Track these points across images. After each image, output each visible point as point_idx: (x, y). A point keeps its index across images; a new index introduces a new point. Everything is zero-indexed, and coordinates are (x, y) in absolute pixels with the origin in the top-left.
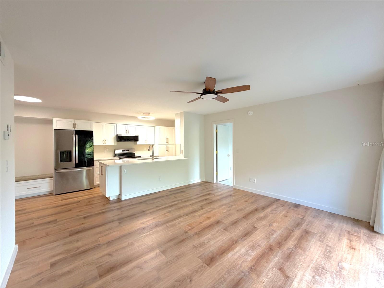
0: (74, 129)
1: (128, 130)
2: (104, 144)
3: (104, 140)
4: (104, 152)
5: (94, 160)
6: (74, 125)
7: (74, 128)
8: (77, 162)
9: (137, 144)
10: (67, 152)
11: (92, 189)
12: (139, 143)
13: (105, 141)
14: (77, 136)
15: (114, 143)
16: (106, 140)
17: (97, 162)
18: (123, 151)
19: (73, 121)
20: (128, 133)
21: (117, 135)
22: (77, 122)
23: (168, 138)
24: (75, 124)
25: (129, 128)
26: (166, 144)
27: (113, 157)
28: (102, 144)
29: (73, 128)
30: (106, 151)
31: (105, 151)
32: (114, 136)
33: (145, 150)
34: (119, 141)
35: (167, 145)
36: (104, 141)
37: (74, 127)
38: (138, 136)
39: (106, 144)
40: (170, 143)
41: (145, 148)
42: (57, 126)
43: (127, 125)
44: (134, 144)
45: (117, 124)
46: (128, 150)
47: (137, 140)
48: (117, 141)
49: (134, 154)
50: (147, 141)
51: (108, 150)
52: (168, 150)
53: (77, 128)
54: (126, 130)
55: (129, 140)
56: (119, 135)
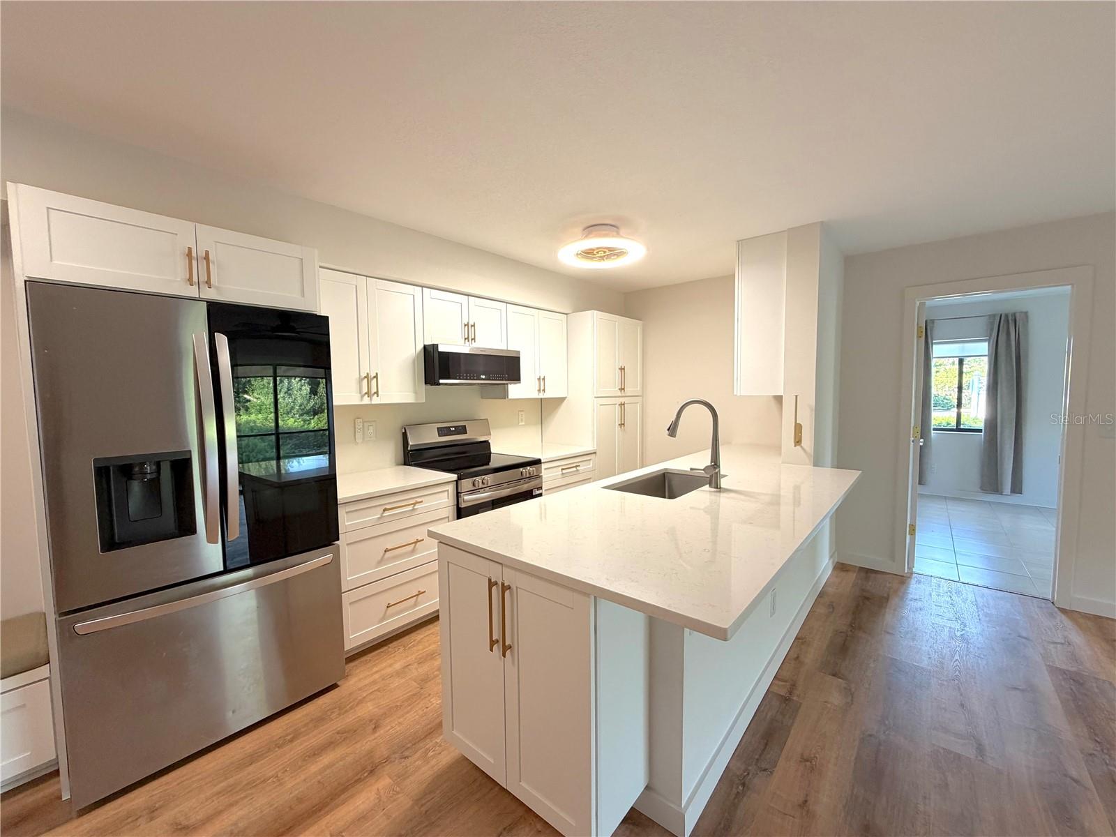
0: (192, 293)
1: (473, 326)
2: (366, 401)
3: (363, 375)
4: (356, 443)
5: (339, 503)
6: (194, 263)
7: (195, 287)
9: (505, 395)
10: (158, 464)
11: (334, 686)
12: (514, 390)
13: (370, 381)
14: (222, 341)
15: (416, 392)
16: (376, 377)
17: (347, 513)
18: (443, 431)
19: (187, 234)
20: (474, 339)
21: (425, 347)
22: (208, 238)
23: (624, 369)
24: (201, 253)
25: (483, 315)
26: (619, 394)
27: (398, 464)
28: (353, 399)
29: (190, 281)
30: (364, 434)
31: (359, 435)
32: (411, 350)
33: (520, 424)
34: (441, 381)
35: (622, 400)
36: (365, 382)
37: (195, 279)
38: (519, 358)
39: (376, 400)
40: (629, 391)
41: (520, 413)
42: (51, 261)
43: (468, 295)
44: (482, 398)
45: (422, 287)
46: (463, 430)
47: (516, 377)
48: (426, 384)
49: (486, 444)
50: (544, 379)
51: (371, 430)
52: (624, 424)
53: (217, 288)
54: (465, 325)
55: (484, 377)
56: (441, 349)
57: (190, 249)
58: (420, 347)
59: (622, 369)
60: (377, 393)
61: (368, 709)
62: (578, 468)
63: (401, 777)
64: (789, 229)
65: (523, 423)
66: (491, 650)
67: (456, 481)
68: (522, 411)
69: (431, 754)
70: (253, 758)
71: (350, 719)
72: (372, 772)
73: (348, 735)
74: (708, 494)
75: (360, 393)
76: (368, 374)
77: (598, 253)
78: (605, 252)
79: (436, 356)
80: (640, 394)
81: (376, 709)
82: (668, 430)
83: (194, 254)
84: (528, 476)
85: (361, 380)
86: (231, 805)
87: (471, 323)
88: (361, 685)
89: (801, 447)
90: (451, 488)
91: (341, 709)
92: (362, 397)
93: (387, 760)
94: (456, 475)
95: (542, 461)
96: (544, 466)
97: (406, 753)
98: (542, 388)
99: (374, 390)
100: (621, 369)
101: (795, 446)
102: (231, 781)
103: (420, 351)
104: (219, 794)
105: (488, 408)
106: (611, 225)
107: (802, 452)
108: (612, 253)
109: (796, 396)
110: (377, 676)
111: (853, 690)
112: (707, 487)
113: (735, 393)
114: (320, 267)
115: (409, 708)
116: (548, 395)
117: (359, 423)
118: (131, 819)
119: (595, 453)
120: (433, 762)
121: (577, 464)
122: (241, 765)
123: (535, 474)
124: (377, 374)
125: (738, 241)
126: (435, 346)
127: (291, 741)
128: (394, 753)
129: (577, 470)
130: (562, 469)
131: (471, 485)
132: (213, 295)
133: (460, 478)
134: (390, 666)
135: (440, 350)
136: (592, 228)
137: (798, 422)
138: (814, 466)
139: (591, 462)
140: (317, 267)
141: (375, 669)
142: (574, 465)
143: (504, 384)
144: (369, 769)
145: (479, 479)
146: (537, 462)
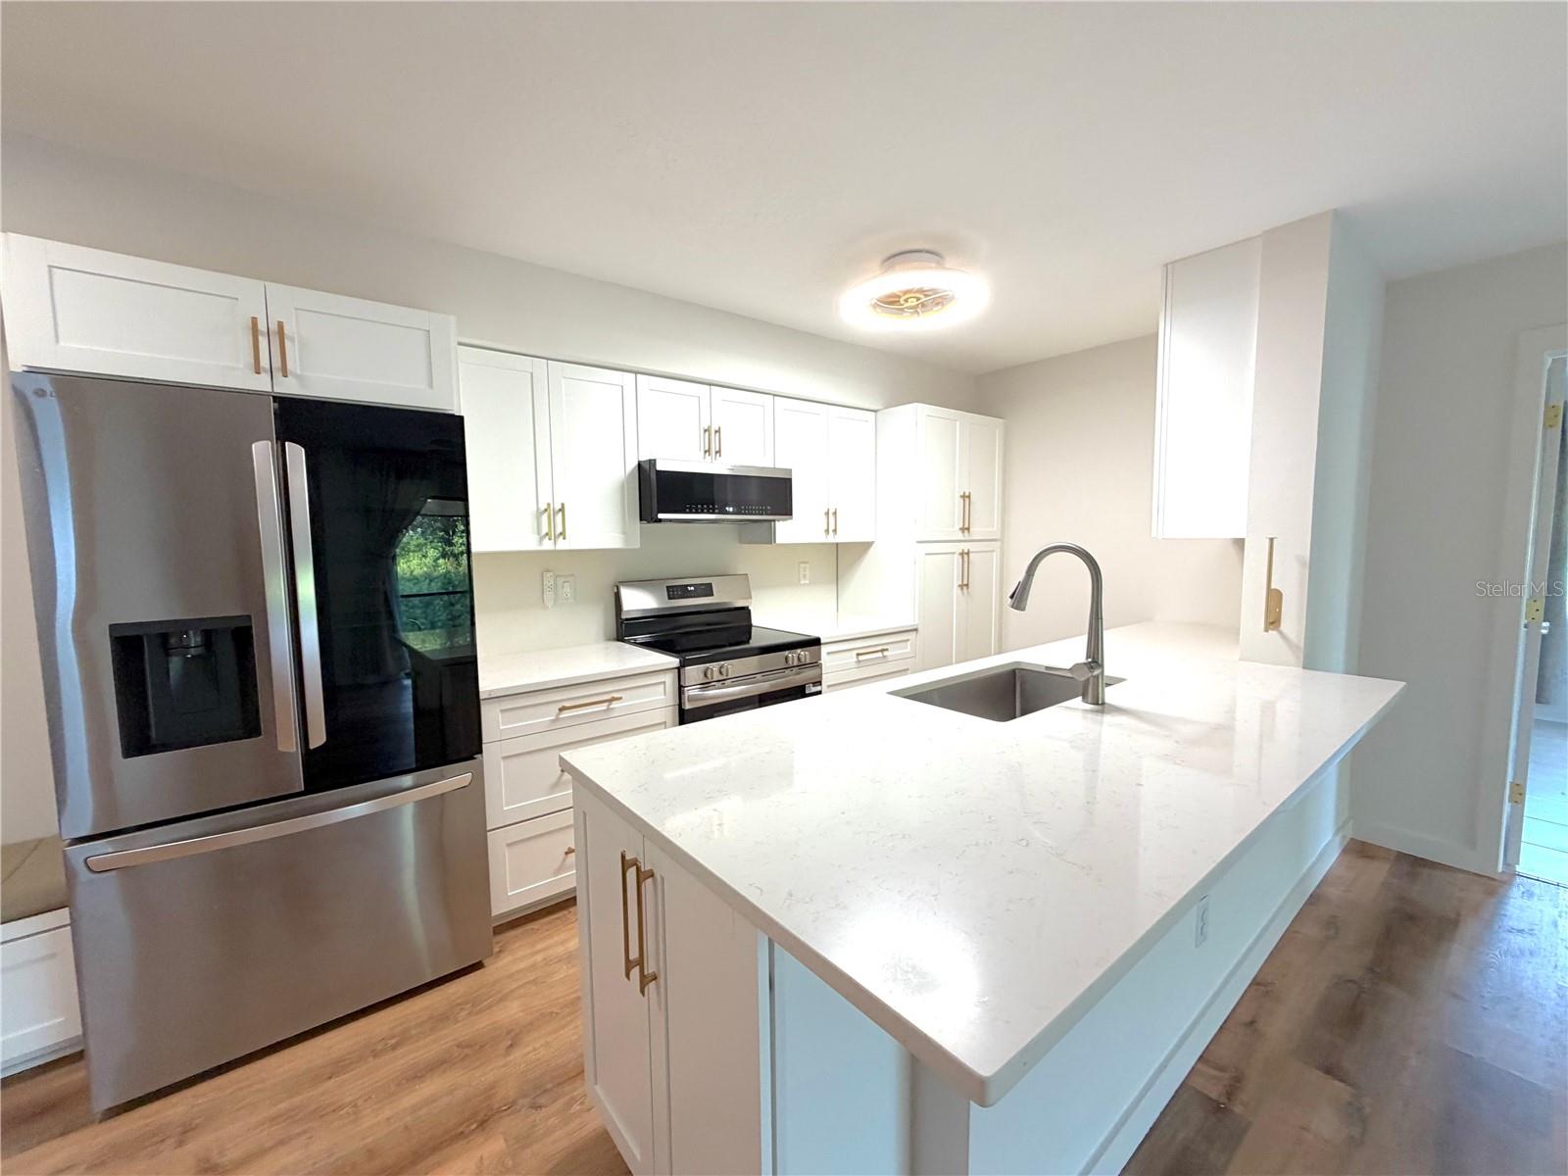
0: (261, 383)
1: (718, 431)
2: (548, 545)
3: (543, 507)
4: (546, 608)
5: (483, 700)
6: (263, 342)
7: (265, 377)
8: (318, 737)
9: (770, 538)
10: (208, 634)
11: (477, 966)
12: (785, 531)
13: (553, 515)
14: (296, 454)
15: (625, 533)
16: (562, 510)
18: (674, 592)
19: (251, 297)
20: (718, 452)
21: (640, 465)
22: (285, 303)
23: (969, 497)
24: (274, 327)
25: (726, 411)
26: (960, 536)
27: (609, 640)
28: (529, 543)
29: (257, 367)
30: (556, 594)
31: (549, 595)
32: (619, 470)
33: (802, 582)
34: (661, 516)
35: (965, 547)
36: (545, 517)
37: (264, 362)
38: (790, 480)
39: (562, 545)
40: (977, 531)
41: (803, 565)
42: (57, 341)
43: (710, 385)
44: (741, 542)
45: (636, 373)
46: (707, 590)
47: (786, 510)
48: (641, 520)
49: (745, 612)
50: (835, 513)
51: (567, 589)
52: (967, 585)
53: (298, 377)
54: (705, 431)
55: (731, 509)
56: (660, 467)
57: (254, 320)
58: (632, 464)
59: (966, 497)
60: (563, 534)
61: (512, 1011)
62: (886, 653)
63: (523, 1141)
64: (1266, 232)
65: (807, 582)
66: (628, 976)
67: (678, 668)
68: (806, 563)
69: (576, 1107)
70: (338, 1067)
71: (482, 1023)
72: (482, 1124)
73: (472, 1051)
74: (1080, 714)
75: (539, 534)
76: (549, 505)
77: (906, 301)
78: (918, 299)
79: (653, 476)
80: (998, 537)
81: (521, 1014)
82: (1012, 597)
83: (262, 326)
84: (795, 664)
85: (539, 514)
86: (282, 1143)
87: (714, 428)
88: (514, 969)
89: (1281, 633)
90: (670, 679)
91: (475, 1005)
92: (541, 539)
93: (511, 1106)
94: (678, 660)
95: (822, 641)
96: (824, 649)
97: (542, 1101)
98: (832, 527)
99: (559, 530)
100: (963, 497)
101: (1266, 630)
102: (297, 1100)
103: (634, 470)
104: (273, 1119)
105: (748, 558)
106: (928, 252)
107: (1280, 641)
108: (928, 300)
109: (1272, 540)
110: (539, 958)
111: (1368, 1110)
112: (1077, 702)
113: (1154, 534)
114: (460, 344)
115: (569, 1019)
116: (840, 538)
117: (549, 580)
118: (155, 1138)
119: (916, 630)
120: (573, 1125)
121: (885, 647)
122: (319, 1076)
123: (808, 661)
124: (563, 505)
125: (1166, 265)
126: (652, 462)
127: (394, 1048)
128: (525, 1096)
129: (884, 657)
130: (858, 655)
131: (702, 675)
132: (289, 387)
133: (683, 664)
134: (563, 942)
135: (658, 468)
136: (895, 258)
137: (1273, 586)
138: (1304, 668)
139: (909, 643)
140: (454, 344)
141: (539, 946)
142: (879, 648)
143: (771, 521)
144: (479, 1118)
145: (714, 666)
146: (816, 642)
